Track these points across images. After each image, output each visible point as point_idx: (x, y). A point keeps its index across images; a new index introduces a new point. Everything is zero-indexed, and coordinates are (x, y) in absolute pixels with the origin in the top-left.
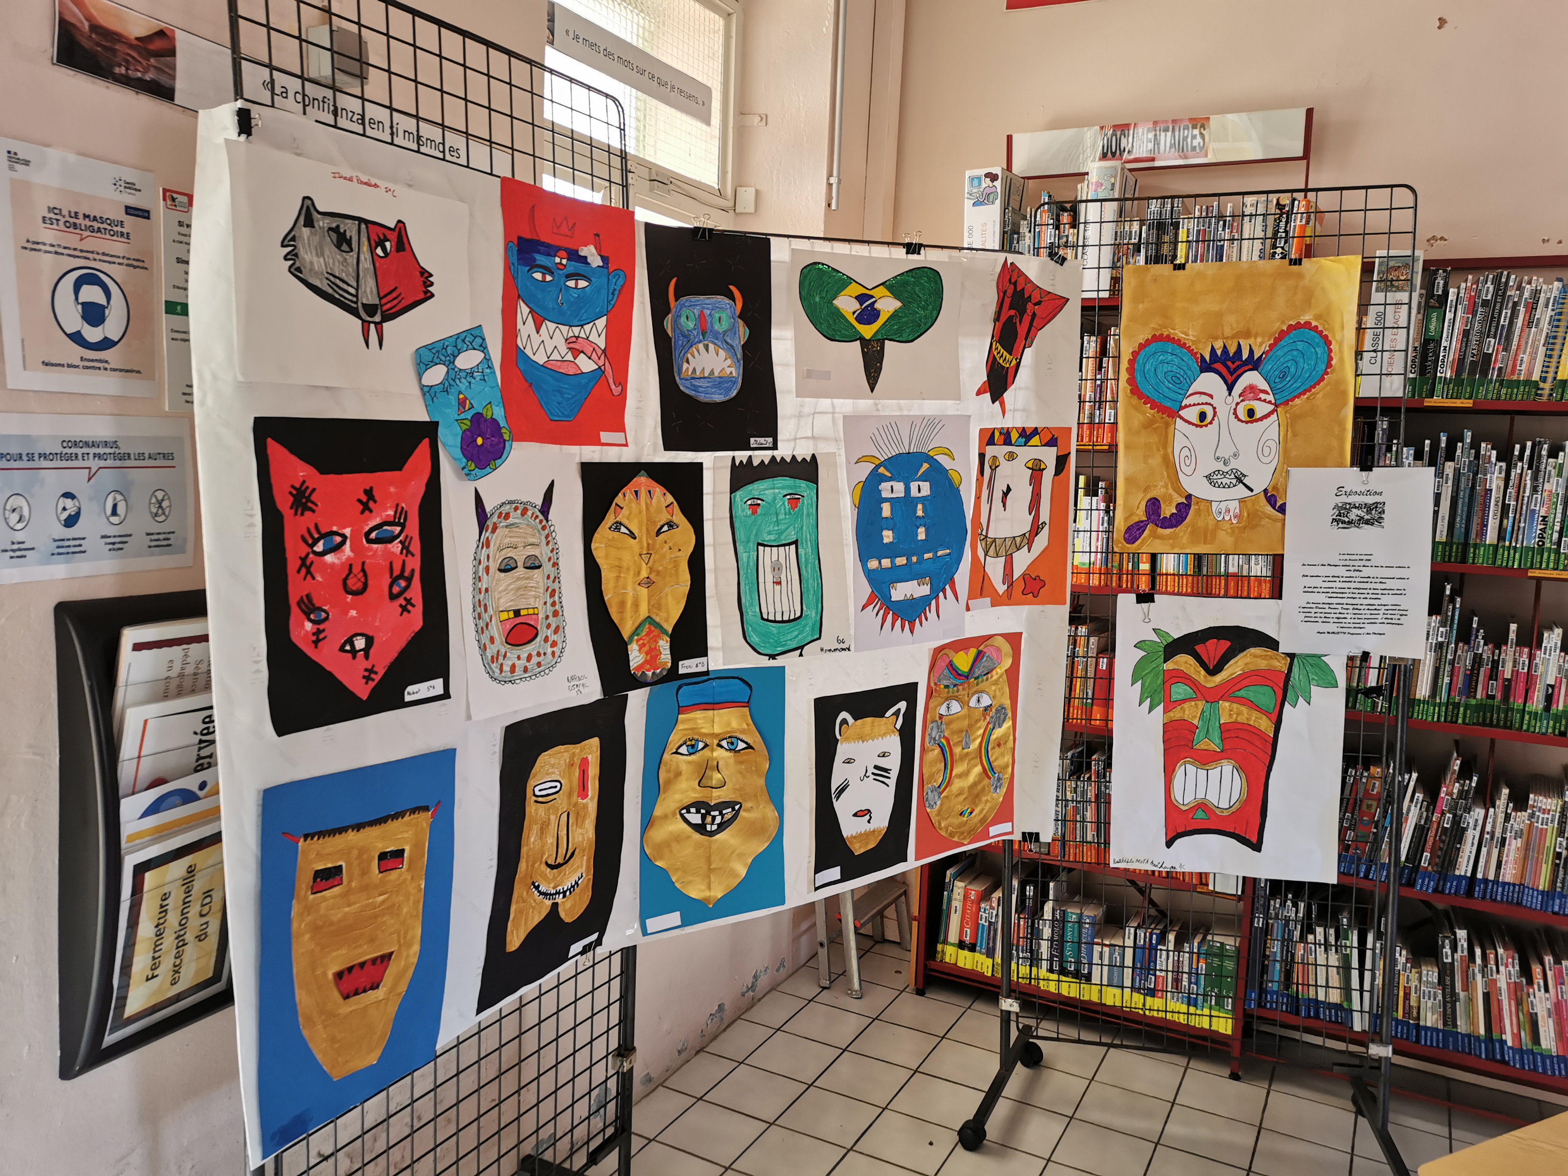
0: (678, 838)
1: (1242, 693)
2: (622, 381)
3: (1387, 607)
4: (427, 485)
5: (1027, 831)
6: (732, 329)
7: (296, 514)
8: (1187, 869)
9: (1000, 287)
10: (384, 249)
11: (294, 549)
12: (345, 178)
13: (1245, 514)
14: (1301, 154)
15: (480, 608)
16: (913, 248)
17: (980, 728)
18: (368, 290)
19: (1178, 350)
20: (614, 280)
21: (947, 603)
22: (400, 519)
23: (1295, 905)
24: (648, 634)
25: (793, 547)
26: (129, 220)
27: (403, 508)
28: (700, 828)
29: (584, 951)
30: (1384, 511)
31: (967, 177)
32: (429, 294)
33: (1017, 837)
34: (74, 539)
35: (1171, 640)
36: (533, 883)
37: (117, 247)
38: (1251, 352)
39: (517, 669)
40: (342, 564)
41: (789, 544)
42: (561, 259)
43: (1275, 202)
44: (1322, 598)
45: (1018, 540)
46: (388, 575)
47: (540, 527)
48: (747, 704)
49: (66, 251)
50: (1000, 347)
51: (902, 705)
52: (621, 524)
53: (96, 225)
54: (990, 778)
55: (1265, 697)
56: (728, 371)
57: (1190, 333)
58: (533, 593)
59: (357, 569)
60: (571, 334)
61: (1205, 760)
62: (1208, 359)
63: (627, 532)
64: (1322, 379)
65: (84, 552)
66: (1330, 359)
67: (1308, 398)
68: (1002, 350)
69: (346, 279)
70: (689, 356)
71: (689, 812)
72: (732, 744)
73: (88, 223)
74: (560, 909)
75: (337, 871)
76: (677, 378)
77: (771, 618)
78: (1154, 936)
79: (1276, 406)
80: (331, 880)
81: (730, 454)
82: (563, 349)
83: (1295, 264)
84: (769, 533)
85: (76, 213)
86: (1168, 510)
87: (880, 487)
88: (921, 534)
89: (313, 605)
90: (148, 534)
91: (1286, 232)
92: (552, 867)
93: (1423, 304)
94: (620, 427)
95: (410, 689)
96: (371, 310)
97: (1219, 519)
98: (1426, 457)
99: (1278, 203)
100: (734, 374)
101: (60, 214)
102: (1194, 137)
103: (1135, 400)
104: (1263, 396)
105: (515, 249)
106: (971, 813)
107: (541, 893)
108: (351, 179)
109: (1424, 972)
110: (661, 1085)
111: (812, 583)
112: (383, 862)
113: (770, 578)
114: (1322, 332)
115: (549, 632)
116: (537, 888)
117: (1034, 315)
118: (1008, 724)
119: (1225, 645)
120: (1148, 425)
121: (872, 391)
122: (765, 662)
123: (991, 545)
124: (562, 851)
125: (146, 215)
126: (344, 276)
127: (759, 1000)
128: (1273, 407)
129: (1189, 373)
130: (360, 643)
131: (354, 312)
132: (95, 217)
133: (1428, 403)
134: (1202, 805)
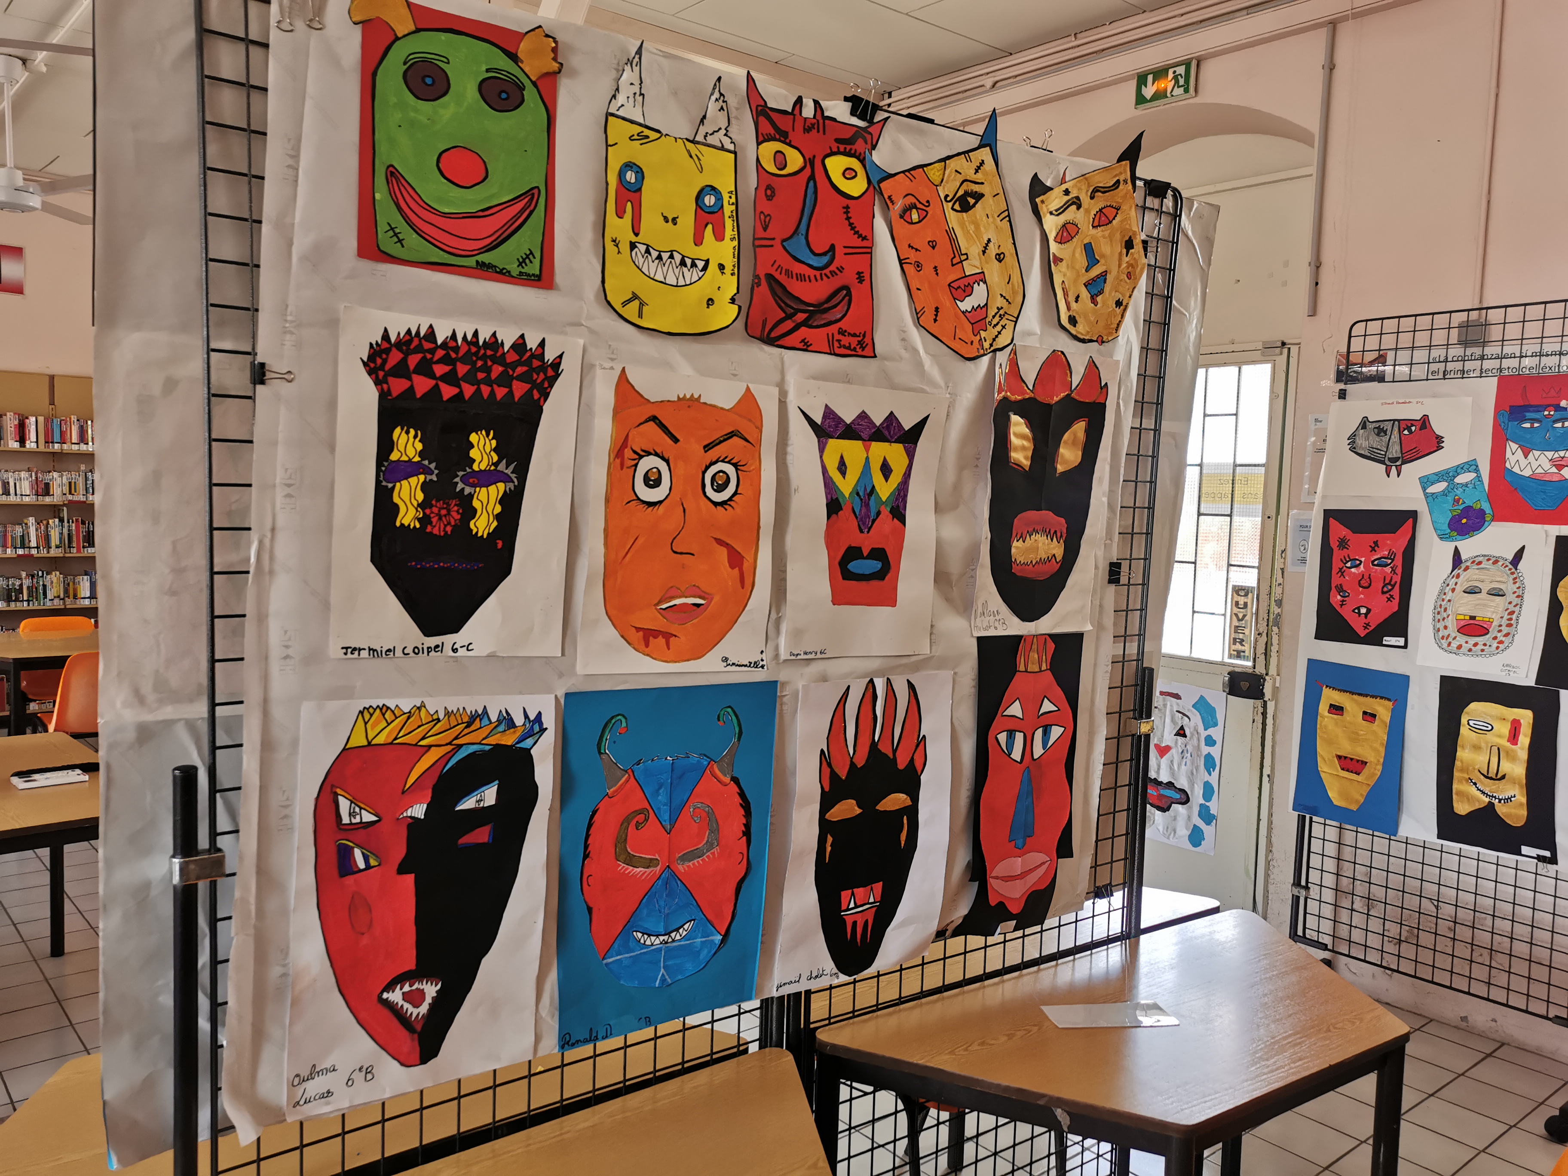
4: (1409, 541)
7: (1340, 550)
10: (1410, 432)
11: (1336, 564)
12: (1388, 404)
18: (1393, 452)
22: (1391, 556)
27: (1392, 551)
29: (1539, 859)
32: (1440, 448)
36: (1470, 779)
39: (1462, 648)
40: (1359, 573)
42: (1551, 411)
46: (1382, 582)
47: (1509, 572)
58: (1492, 610)
59: (1366, 576)
69: (1379, 449)
74: (1496, 807)
75: (1342, 709)
80: (1338, 711)
82: (1547, 465)
89: (1343, 589)
92: (1485, 776)
95: (1387, 638)
96: (1394, 460)
105: (1507, 414)
107: (1478, 789)
108: (1393, 403)
112: (1365, 716)
116: (1474, 783)
124: (1493, 770)
130: (1363, 611)
131: (1383, 462)
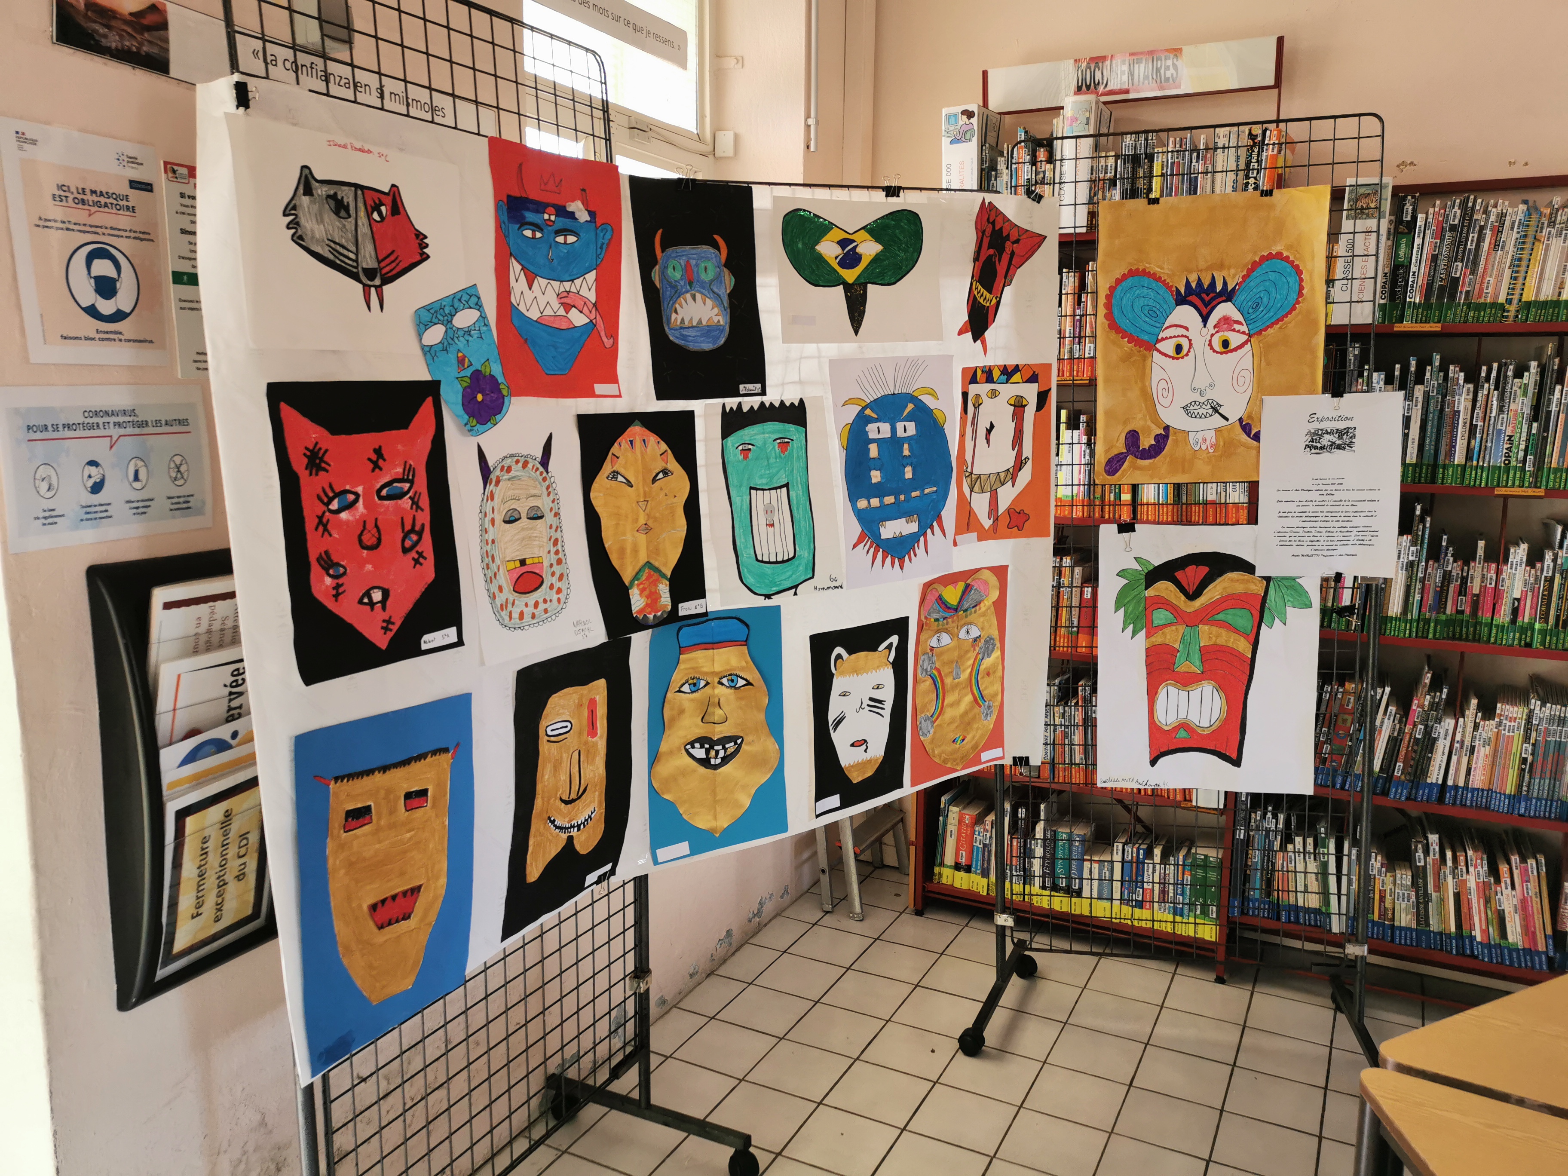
0: (684, 772)
1: (1221, 616)
2: (613, 333)
3: (1358, 529)
4: (433, 442)
5: (1017, 755)
6: (718, 278)
7: (311, 474)
8: (1171, 786)
9: (979, 227)
10: (380, 214)
11: (311, 509)
12: (340, 146)
13: (1222, 443)
14: (1272, 82)
15: (488, 559)
16: (892, 191)
17: (969, 659)
18: (368, 256)
19: (1154, 284)
20: (602, 235)
21: (935, 539)
22: (408, 476)
23: (1275, 816)
24: (647, 579)
25: (784, 490)
26: (134, 195)
27: (411, 465)
28: (705, 762)
29: (599, 881)
30: (1354, 436)
31: (944, 115)
32: (425, 256)
33: (1008, 761)
34: (101, 505)
35: (1151, 568)
36: (549, 818)
37: (123, 221)
38: (1225, 283)
39: (525, 616)
40: (357, 520)
41: (781, 487)
42: (550, 215)
43: (1247, 132)
44: (1296, 522)
45: (1002, 475)
46: (400, 530)
47: (541, 478)
48: (746, 643)
49: (76, 227)
50: (980, 287)
51: (894, 639)
52: (618, 473)
53: (103, 200)
54: (980, 706)
55: (1243, 619)
56: (716, 319)
57: (1166, 267)
58: (537, 543)
59: (370, 525)
60: (562, 289)
61: (1186, 681)
62: (1183, 291)
63: (624, 481)
64: (1294, 308)
65: (110, 517)
66: (1301, 288)
67: (1280, 328)
68: (982, 290)
69: (345, 244)
70: (677, 306)
71: (693, 747)
72: (732, 681)
73: (95, 198)
74: (575, 842)
75: (368, 809)
76: (666, 329)
77: (766, 559)
78: (1141, 851)
79: (1250, 336)
80: (361, 819)
81: (719, 401)
82: (555, 304)
83: (1266, 195)
84: (761, 477)
85: (83, 189)
86: (1147, 442)
87: (867, 429)
88: (908, 473)
89: (331, 561)
90: (169, 498)
91: (1259, 162)
92: (566, 802)
93: (1392, 231)
94: (613, 379)
95: (426, 637)
96: (370, 274)
97: (1196, 449)
98: (1397, 382)
99: (1250, 134)
100: (722, 323)
101: (69, 191)
102: (1167, 68)
103: (1113, 335)
104: (1237, 327)
105: (505, 208)
106: (963, 740)
107: (557, 827)
108: (345, 147)
109: (1399, 876)
110: (675, 1006)
111: (803, 524)
112: (408, 801)
113: (763, 521)
114: (1293, 262)
115: (554, 580)
116: (553, 822)
117: (1013, 254)
118: (997, 654)
119: (1204, 570)
120: (1126, 359)
121: (856, 332)
122: (761, 602)
123: (976, 481)
124: (575, 787)
125: (149, 187)
126: (343, 242)
127: (765, 925)
128: (1247, 337)
129: (1165, 306)
130: (377, 596)
131: (355, 277)
132: (101, 192)
133: (1398, 328)
134: (1184, 725)
